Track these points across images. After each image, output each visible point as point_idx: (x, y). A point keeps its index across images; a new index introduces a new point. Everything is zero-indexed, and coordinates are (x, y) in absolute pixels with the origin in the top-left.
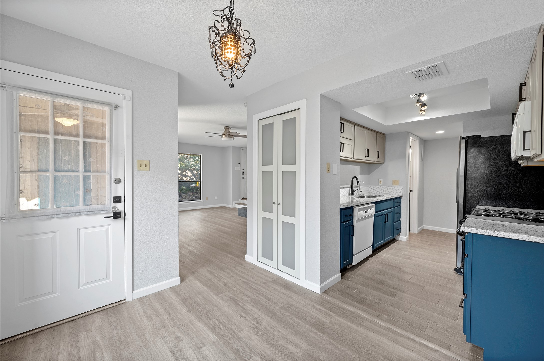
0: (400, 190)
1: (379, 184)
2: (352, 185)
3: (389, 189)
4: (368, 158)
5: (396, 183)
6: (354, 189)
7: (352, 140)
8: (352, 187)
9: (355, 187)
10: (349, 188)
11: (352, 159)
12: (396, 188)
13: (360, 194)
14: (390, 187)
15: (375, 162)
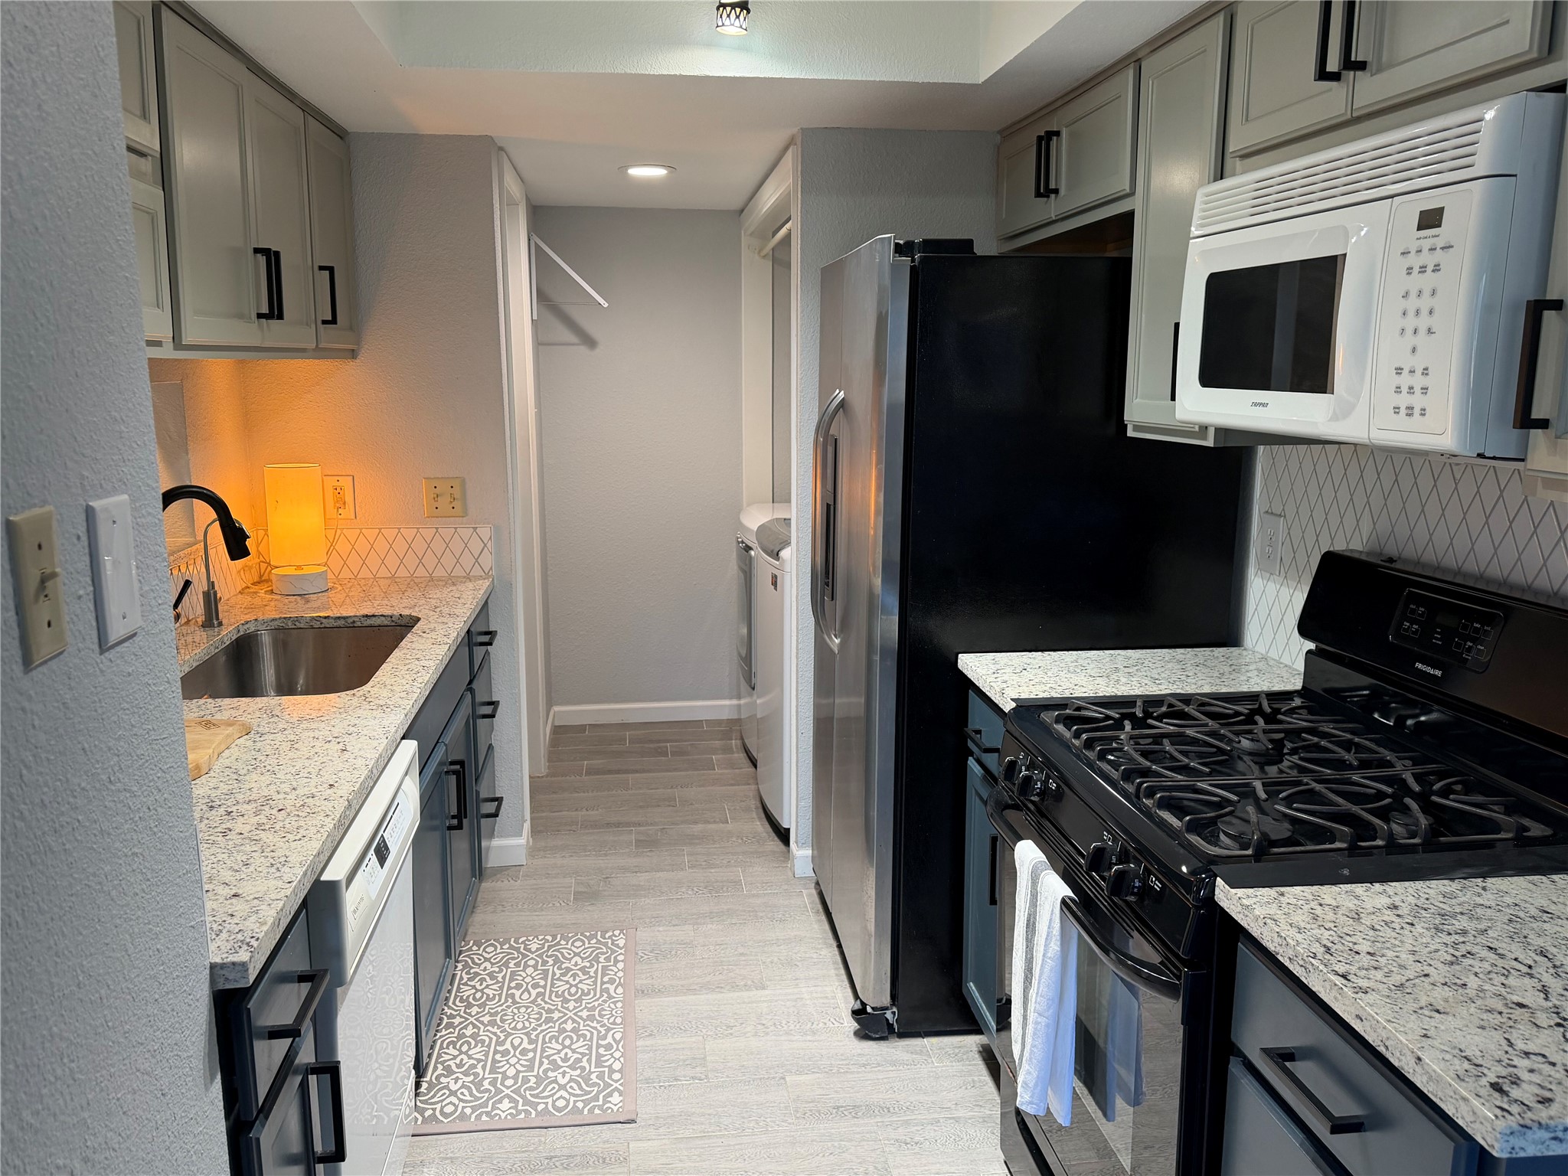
0: (476, 546)
1: (334, 514)
4: (276, 333)
5: (445, 501)
12: (446, 533)
13: (220, 624)
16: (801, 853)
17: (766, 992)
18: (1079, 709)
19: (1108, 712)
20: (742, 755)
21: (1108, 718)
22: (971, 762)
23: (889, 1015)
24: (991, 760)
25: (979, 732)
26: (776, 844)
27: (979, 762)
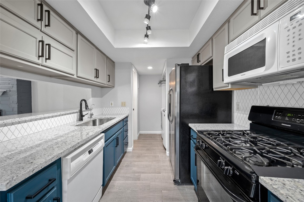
0: (127, 110)
1: (111, 106)
2: (80, 109)
3: (118, 110)
4: (98, 80)
5: (123, 105)
6: (84, 113)
7: (73, 51)
8: (81, 111)
9: (85, 111)
10: (77, 112)
11: (75, 77)
12: (124, 108)
13: (92, 118)
14: (119, 108)
15: (106, 85)
16: (168, 152)
17: (161, 174)
18: (210, 132)
19: (216, 133)
20: (161, 138)
21: (216, 134)
22: (191, 141)
23: (179, 181)
24: (195, 140)
25: (192, 136)
26: (164, 151)
27: (192, 140)
